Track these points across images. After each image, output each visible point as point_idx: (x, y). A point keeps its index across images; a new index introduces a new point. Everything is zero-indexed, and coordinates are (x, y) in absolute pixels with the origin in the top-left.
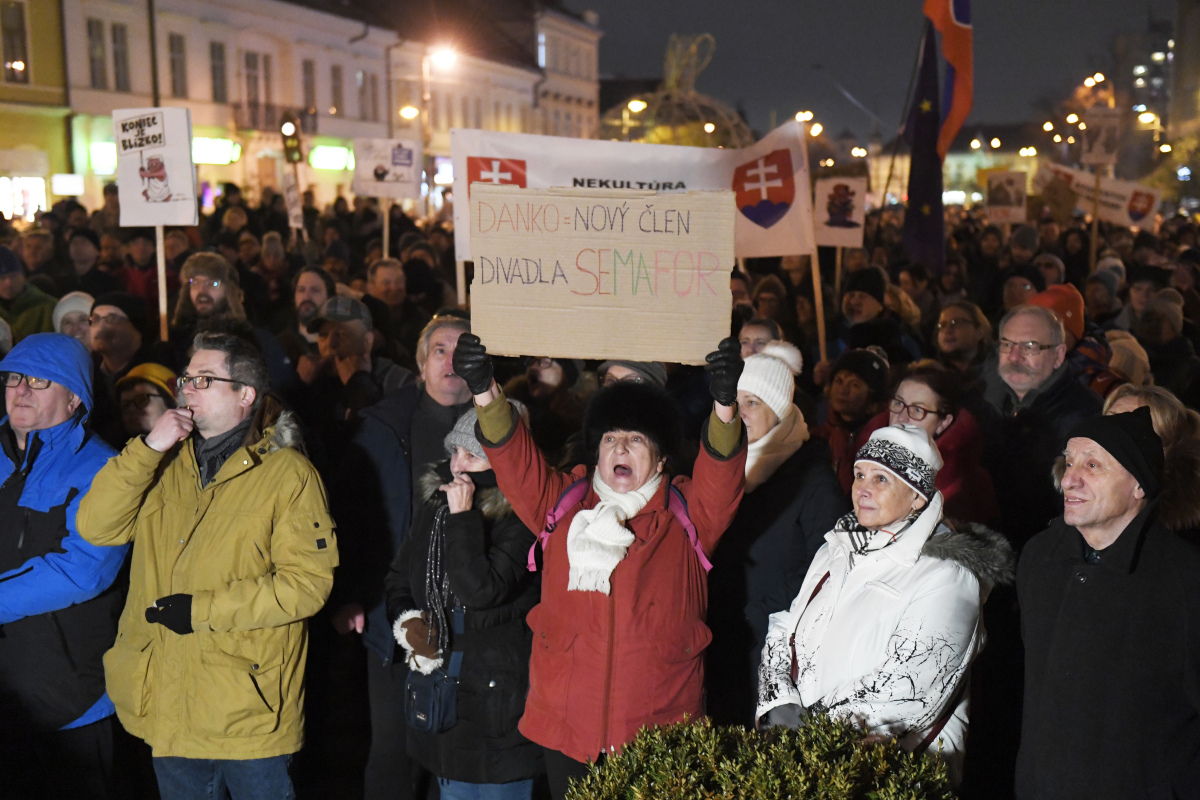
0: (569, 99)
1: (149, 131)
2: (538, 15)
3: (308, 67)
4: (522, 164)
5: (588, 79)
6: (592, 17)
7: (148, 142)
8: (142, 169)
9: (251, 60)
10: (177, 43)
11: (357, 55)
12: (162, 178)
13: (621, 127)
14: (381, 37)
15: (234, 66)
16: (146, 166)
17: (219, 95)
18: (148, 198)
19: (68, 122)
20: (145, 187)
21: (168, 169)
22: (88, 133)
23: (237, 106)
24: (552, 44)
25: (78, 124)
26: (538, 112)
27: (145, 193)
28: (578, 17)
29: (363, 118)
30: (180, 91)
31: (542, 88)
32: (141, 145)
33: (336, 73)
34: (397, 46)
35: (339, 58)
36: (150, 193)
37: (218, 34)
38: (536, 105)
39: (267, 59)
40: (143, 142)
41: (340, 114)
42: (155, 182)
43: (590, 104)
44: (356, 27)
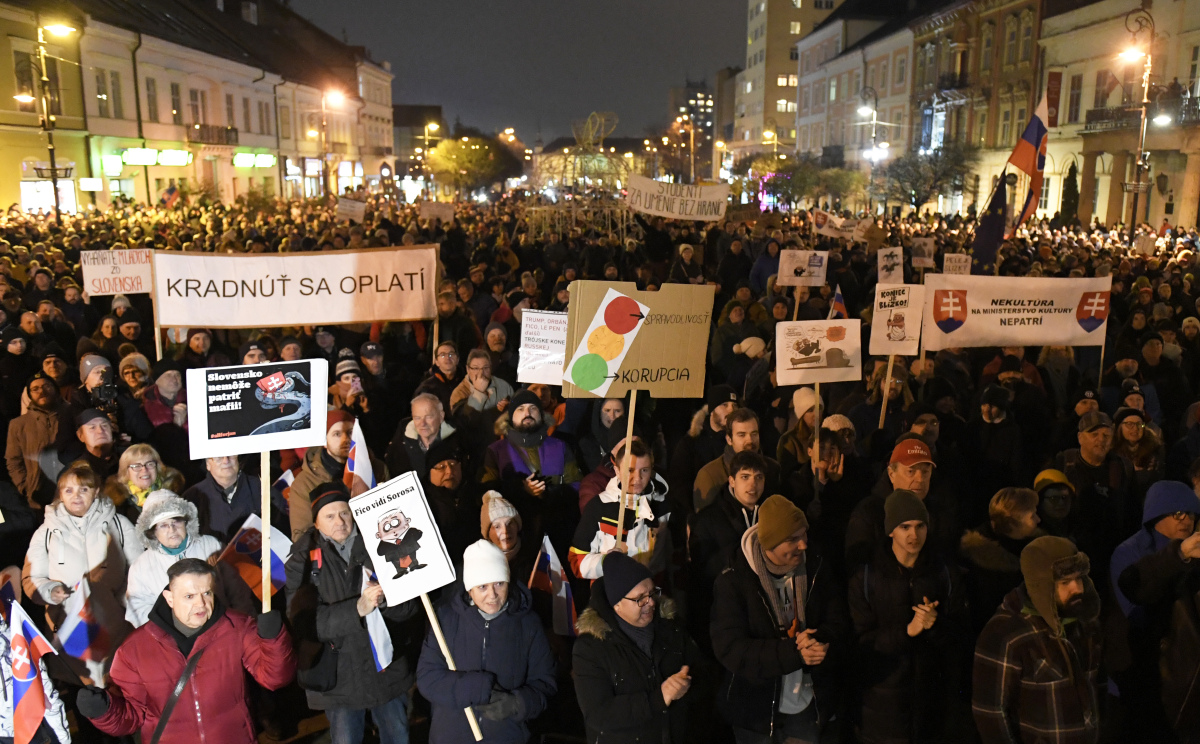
0: (377, 119)
1: (899, 298)
2: (358, 64)
3: (229, 99)
4: (964, 293)
5: (387, 105)
6: (387, 65)
7: (897, 305)
8: (889, 320)
9: (193, 94)
10: (150, 83)
11: (257, 91)
12: (901, 327)
13: (424, 140)
14: (273, 79)
15: (185, 99)
16: (892, 318)
17: (177, 120)
18: (890, 338)
19: (87, 140)
20: (890, 331)
21: (906, 321)
22: (100, 148)
23: (188, 127)
24: (367, 83)
25: (93, 141)
26: (360, 127)
27: (889, 335)
28: (380, 65)
29: (262, 133)
30: (154, 118)
31: (363, 111)
32: (892, 306)
33: (246, 102)
34: (280, 84)
35: (248, 93)
36: (892, 335)
37: (175, 77)
38: (359, 122)
39: (203, 94)
40: (894, 304)
41: (248, 130)
42: (897, 329)
43: (389, 121)
44: (257, 72)
